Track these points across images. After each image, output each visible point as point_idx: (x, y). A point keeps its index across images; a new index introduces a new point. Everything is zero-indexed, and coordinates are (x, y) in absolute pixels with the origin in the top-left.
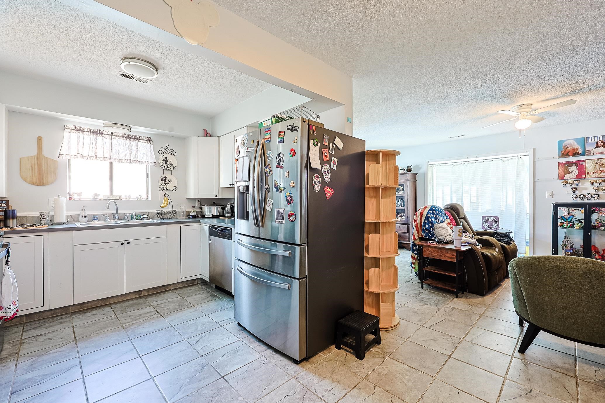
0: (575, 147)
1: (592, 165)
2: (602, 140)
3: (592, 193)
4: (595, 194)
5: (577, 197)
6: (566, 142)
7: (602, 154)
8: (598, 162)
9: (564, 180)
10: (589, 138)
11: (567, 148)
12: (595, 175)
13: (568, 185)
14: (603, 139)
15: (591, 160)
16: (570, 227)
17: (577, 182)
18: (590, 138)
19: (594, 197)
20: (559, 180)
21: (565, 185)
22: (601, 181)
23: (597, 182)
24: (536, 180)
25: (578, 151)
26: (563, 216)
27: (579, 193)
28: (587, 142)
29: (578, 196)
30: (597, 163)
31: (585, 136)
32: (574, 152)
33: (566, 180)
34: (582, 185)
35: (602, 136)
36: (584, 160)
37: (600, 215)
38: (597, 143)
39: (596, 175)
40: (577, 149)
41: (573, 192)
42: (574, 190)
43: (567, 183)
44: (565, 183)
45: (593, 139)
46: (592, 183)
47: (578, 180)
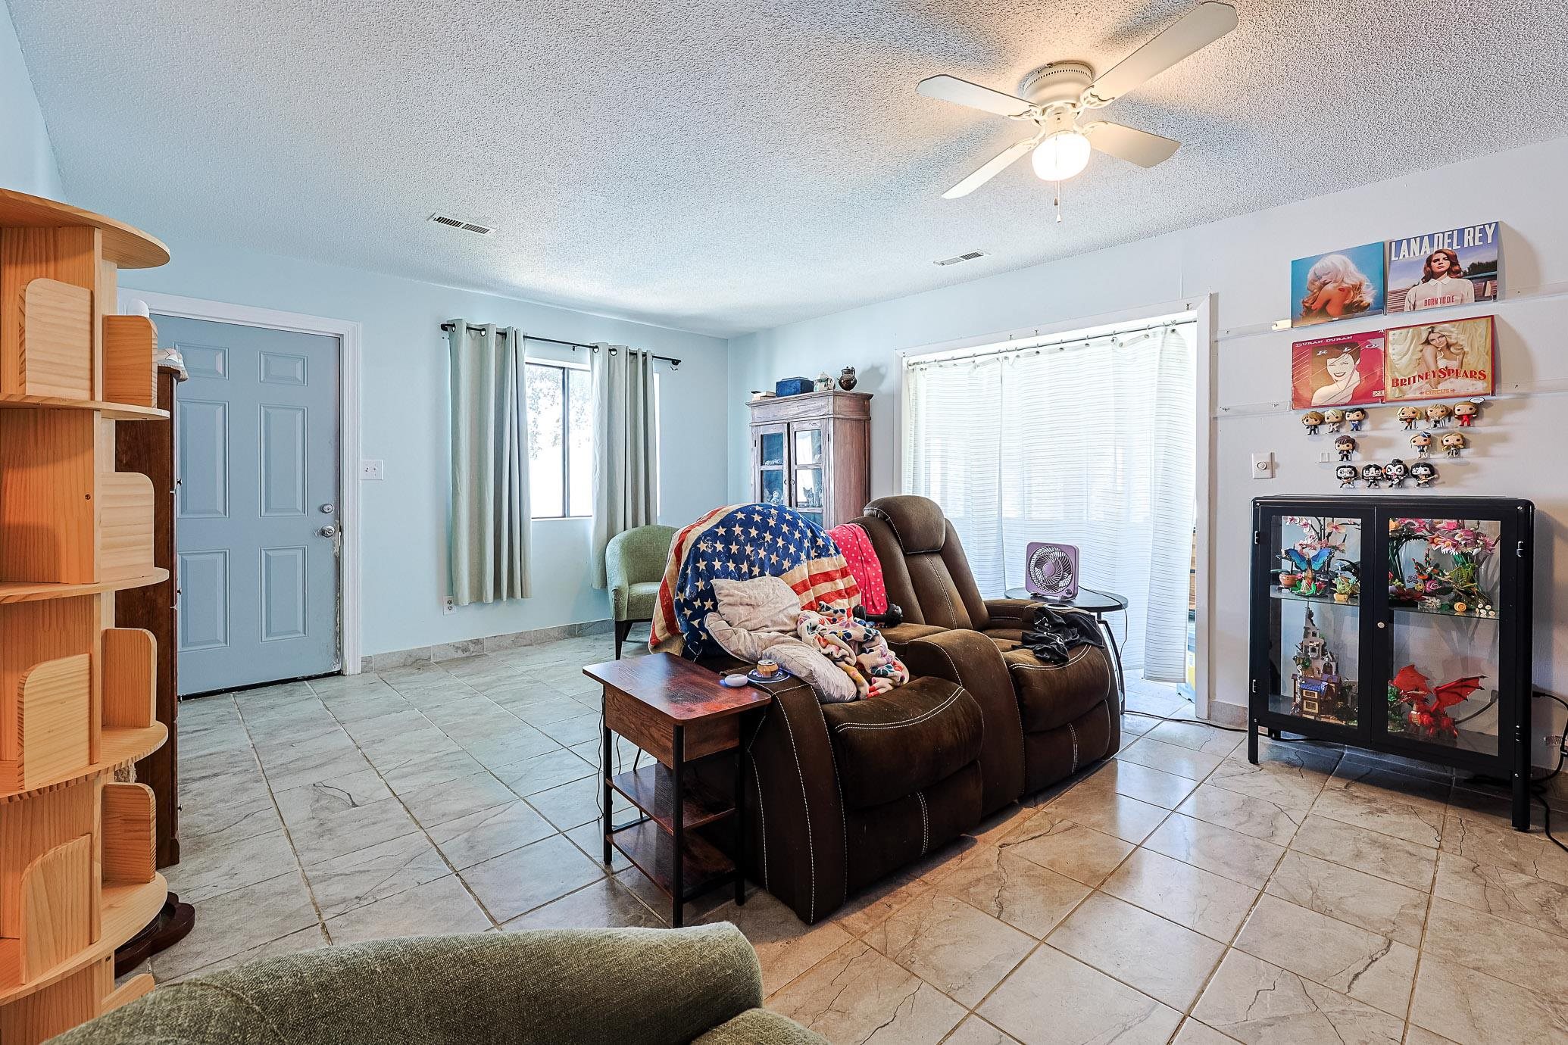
0: (1349, 282)
1: (1409, 349)
2: (1446, 247)
3: (1410, 461)
4: (1418, 465)
5: (1356, 474)
6: (1318, 265)
7: (1446, 304)
8: (1432, 336)
9: (1308, 411)
10: (1399, 243)
11: (1321, 288)
12: (1420, 388)
13: (1324, 429)
14: (1450, 245)
15: (1405, 330)
16: (1317, 591)
17: (1353, 416)
18: (1405, 242)
19: (1416, 477)
20: (1293, 412)
21: (1314, 429)
22: (1440, 413)
23: (1428, 418)
24: (1220, 412)
25: (1357, 298)
26: (1298, 548)
27: (1365, 460)
28: (1393, 258)
29: (1360, 471)
30: (1427, 342)
31: (1385, 238)
32: (1347, 302)
33: (1319, 410)
34: (1373, 430)
35: (1446, 234)
36: (1381, 328)
37: (1433, 546)
38: (1429, 260)
39: (1423, 390)
40: (1357, 288)
41: (1340, 457)
42: (1344, 447)
43: (1322, 421)
44: (1315, 423)
45: (1415, 246)
46: (1410, 420)
47: (1358, 410)
